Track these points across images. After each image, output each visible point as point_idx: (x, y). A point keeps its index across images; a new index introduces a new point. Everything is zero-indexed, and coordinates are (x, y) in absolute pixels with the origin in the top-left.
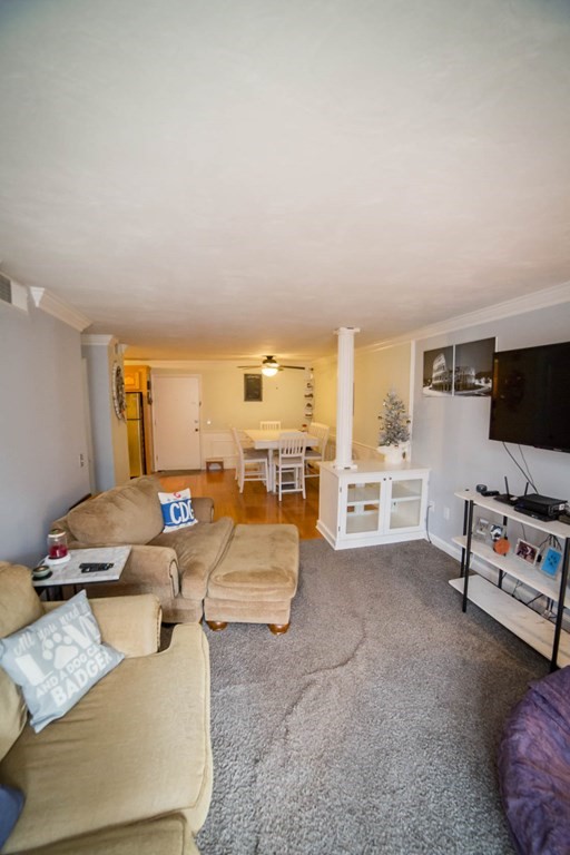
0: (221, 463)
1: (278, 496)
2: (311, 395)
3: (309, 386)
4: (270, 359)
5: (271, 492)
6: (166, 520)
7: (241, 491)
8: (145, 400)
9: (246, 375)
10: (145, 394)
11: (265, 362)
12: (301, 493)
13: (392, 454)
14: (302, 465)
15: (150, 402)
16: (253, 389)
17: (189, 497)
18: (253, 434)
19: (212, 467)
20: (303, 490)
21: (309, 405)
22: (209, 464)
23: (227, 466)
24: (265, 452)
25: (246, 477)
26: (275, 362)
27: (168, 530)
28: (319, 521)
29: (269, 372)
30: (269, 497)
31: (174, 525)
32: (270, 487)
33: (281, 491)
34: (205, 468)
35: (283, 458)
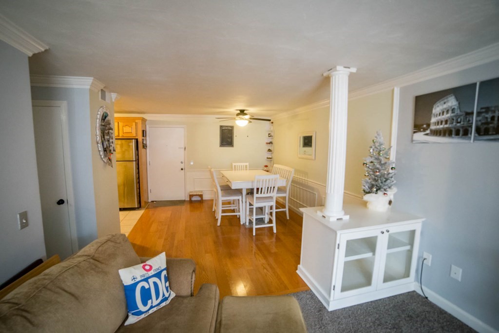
0: (201, 196)
1: (251, 230)
2: (271, 143)
3: (270, 135)
4: (242, 112)
5: (244, 225)
6: (130, 306)
7: (219, 224)
8: (140, 146)
9: (221, 127)
10: (140, 140)
11: (238, 115)
12: (272, 228)
13: (378, 203)
14: (274, 204)
15: (145, 146)
16: (227, 138)
17: (164, 266)
18: (228, 174)
19: (194, 199)
20: (274, 225)
21: (269, 150)
22: (191, 196)
23: (205, 197)
24: (239, 191)
25: (224, 211)
26: (246, 114)
27: (132, 320)
28: (300, 266)
29: (241, 123)
30: (242, 229)
31: (140, 313)
32: (244, 220)
33: (255, 227)
34: (188, 199)
35: (257, 198)
